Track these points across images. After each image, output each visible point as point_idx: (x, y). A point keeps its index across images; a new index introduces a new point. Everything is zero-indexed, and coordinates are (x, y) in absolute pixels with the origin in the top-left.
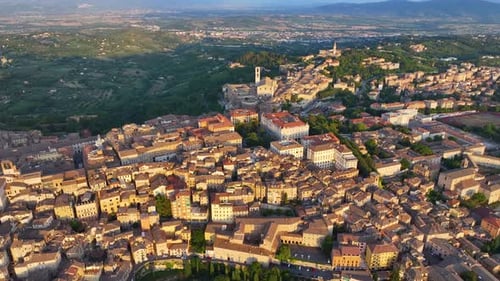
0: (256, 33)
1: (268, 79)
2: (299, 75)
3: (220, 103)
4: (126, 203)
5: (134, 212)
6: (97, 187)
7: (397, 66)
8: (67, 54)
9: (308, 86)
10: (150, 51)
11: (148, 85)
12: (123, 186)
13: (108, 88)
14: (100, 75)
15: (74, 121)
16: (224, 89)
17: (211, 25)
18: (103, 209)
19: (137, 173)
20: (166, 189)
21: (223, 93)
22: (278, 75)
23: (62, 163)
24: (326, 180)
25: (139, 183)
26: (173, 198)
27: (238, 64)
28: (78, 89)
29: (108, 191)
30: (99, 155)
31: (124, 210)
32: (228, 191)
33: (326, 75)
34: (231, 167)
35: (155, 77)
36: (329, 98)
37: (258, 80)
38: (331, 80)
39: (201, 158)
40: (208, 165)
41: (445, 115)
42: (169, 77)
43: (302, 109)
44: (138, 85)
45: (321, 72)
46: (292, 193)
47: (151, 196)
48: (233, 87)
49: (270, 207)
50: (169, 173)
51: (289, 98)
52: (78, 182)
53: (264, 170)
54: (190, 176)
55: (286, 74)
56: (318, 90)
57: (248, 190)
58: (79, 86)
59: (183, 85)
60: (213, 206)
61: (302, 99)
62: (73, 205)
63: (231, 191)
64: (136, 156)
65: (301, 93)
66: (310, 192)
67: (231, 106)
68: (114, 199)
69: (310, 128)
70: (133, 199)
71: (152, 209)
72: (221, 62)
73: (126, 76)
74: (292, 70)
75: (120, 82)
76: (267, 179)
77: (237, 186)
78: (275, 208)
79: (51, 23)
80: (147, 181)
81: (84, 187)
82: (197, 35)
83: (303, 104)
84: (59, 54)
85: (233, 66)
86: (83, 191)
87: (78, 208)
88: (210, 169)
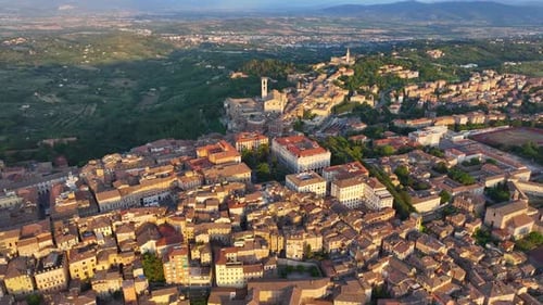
0: (259, 37)
1: (276, 92)
2: (310, 87)
3: (221, 121)
4: (105, 265)
5: (114, 278)
6: (66, 246)
7: (416, 74)
8: (44, 63)
9: (321, 100)
10: (140, 58)
11: (138, 98)
12: (101, 242)
13: (90, 102)
14: (82, 87)
15: (47, 146)
16: (226, 105)
17: (209, 28)
18: (73, 274)
19: (119, 223)
20: (157, 245)
21: (225, 109)
22: (286, 87)
23: (22, 211)
24: (357, 225)
25: (122, 237)
26: (166, 257)
27: (241, 74)
28: (56, 103)
29: (81, 250)
30: (71, 200)
31: (102, 276)
32: (237, 244)
33: (341, 86)
34: (238, 211)
35: (146, 88)
36: (346, 113)
37: (264, 93)
38: (347, 93)
39: (201, 199)
40: (210, 208)
41: (477, 132)
42: (162, 89)
43: (317, 128)
44: (127, 97)
45: (335, 83)
46: (316, 244)
47: (138, 253)
48: (236, 102)
49: (289, 263)
50: (160, 222)
51: (301, 114)
52: (39, 240)
53: (280, 213)
54: (188, 225)
55: (295, 86)
56: (333, 104)
57: (262, 242)
58: (57, 100)
59: (178, 98)
60: (217, 267)
61: (315, 115)
62: (32, 273)
63: (240, 244)
64: (119, 198)
65: (314, 107)
66: (339, 243)
67: (234, 125)
68: (88, 261)
69: (332, 155)
70: (114, 259)
71: (139, 272)
72: (221, 72)
73: (113, 88)
74: (301, 81)
75: (105, 95)
76: (284, 226)
77: (248, 237)
78: (296, 264)
79: (27, 27)
80: (132, 234)
81: (48, 247)
82: (193, 40)
83: (317, 122)
84: (35, 63)
85: (234, 76)
86: (46, 252)
87: (39, 277)
88: (212, 214)
